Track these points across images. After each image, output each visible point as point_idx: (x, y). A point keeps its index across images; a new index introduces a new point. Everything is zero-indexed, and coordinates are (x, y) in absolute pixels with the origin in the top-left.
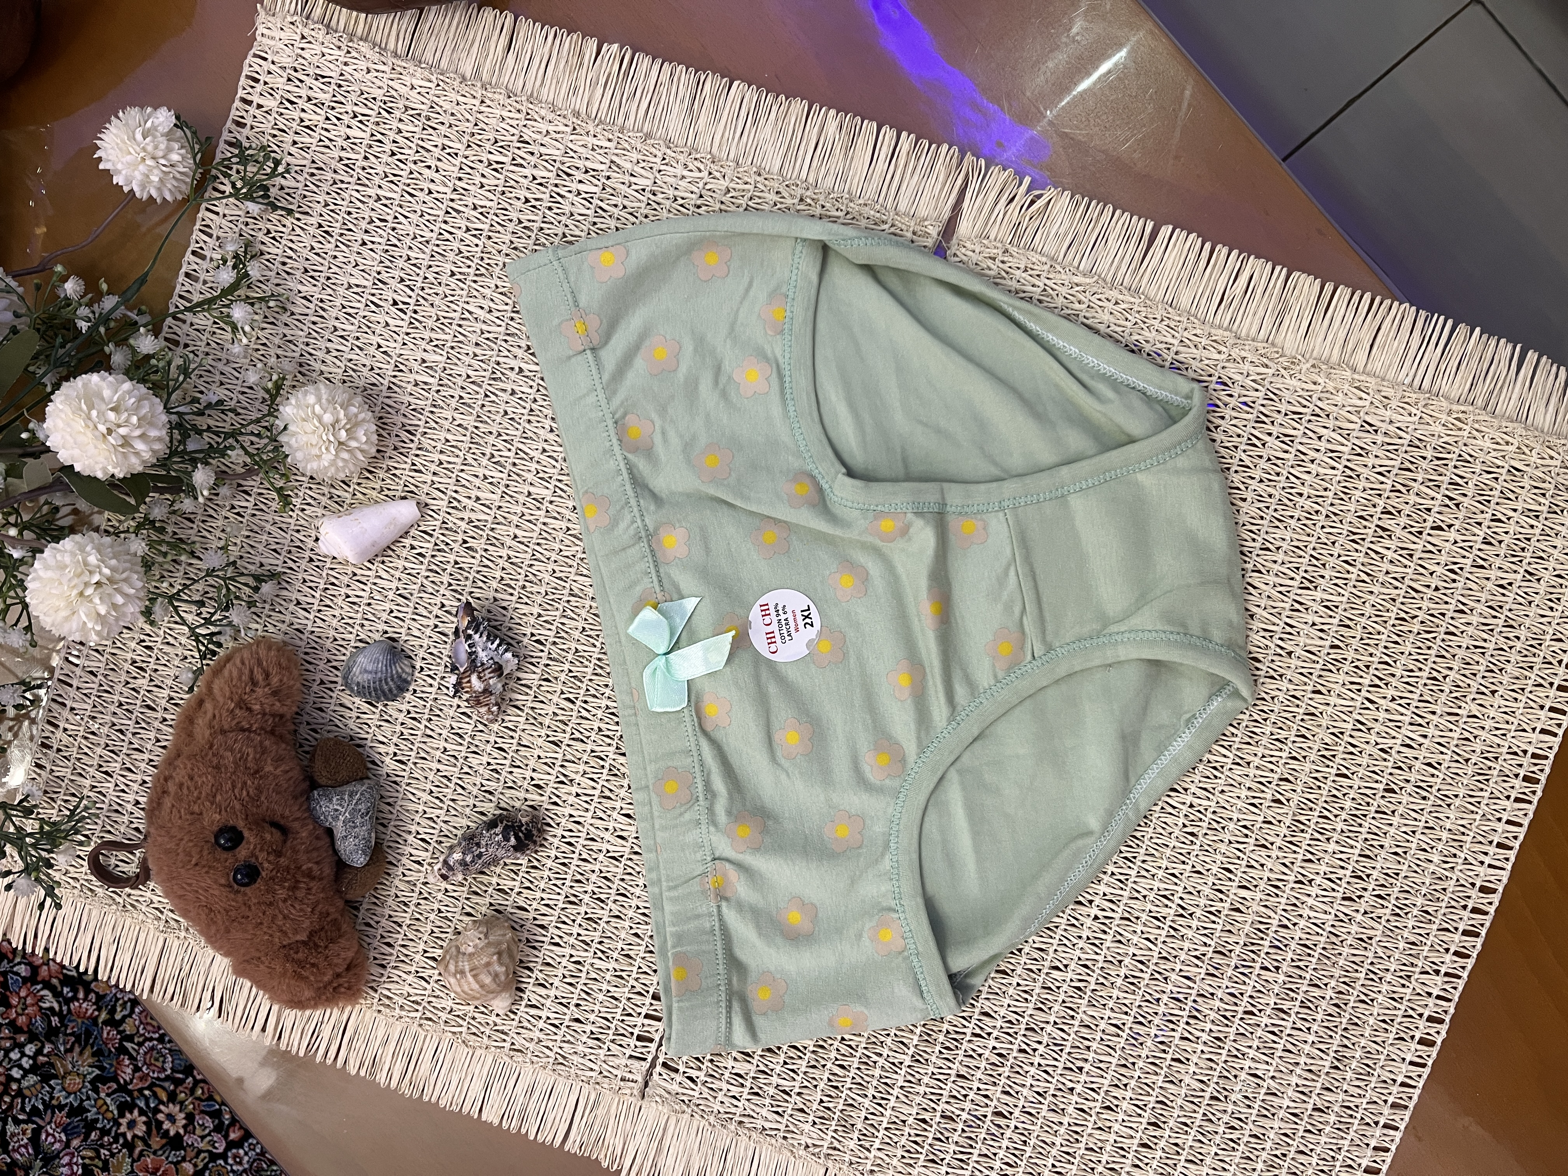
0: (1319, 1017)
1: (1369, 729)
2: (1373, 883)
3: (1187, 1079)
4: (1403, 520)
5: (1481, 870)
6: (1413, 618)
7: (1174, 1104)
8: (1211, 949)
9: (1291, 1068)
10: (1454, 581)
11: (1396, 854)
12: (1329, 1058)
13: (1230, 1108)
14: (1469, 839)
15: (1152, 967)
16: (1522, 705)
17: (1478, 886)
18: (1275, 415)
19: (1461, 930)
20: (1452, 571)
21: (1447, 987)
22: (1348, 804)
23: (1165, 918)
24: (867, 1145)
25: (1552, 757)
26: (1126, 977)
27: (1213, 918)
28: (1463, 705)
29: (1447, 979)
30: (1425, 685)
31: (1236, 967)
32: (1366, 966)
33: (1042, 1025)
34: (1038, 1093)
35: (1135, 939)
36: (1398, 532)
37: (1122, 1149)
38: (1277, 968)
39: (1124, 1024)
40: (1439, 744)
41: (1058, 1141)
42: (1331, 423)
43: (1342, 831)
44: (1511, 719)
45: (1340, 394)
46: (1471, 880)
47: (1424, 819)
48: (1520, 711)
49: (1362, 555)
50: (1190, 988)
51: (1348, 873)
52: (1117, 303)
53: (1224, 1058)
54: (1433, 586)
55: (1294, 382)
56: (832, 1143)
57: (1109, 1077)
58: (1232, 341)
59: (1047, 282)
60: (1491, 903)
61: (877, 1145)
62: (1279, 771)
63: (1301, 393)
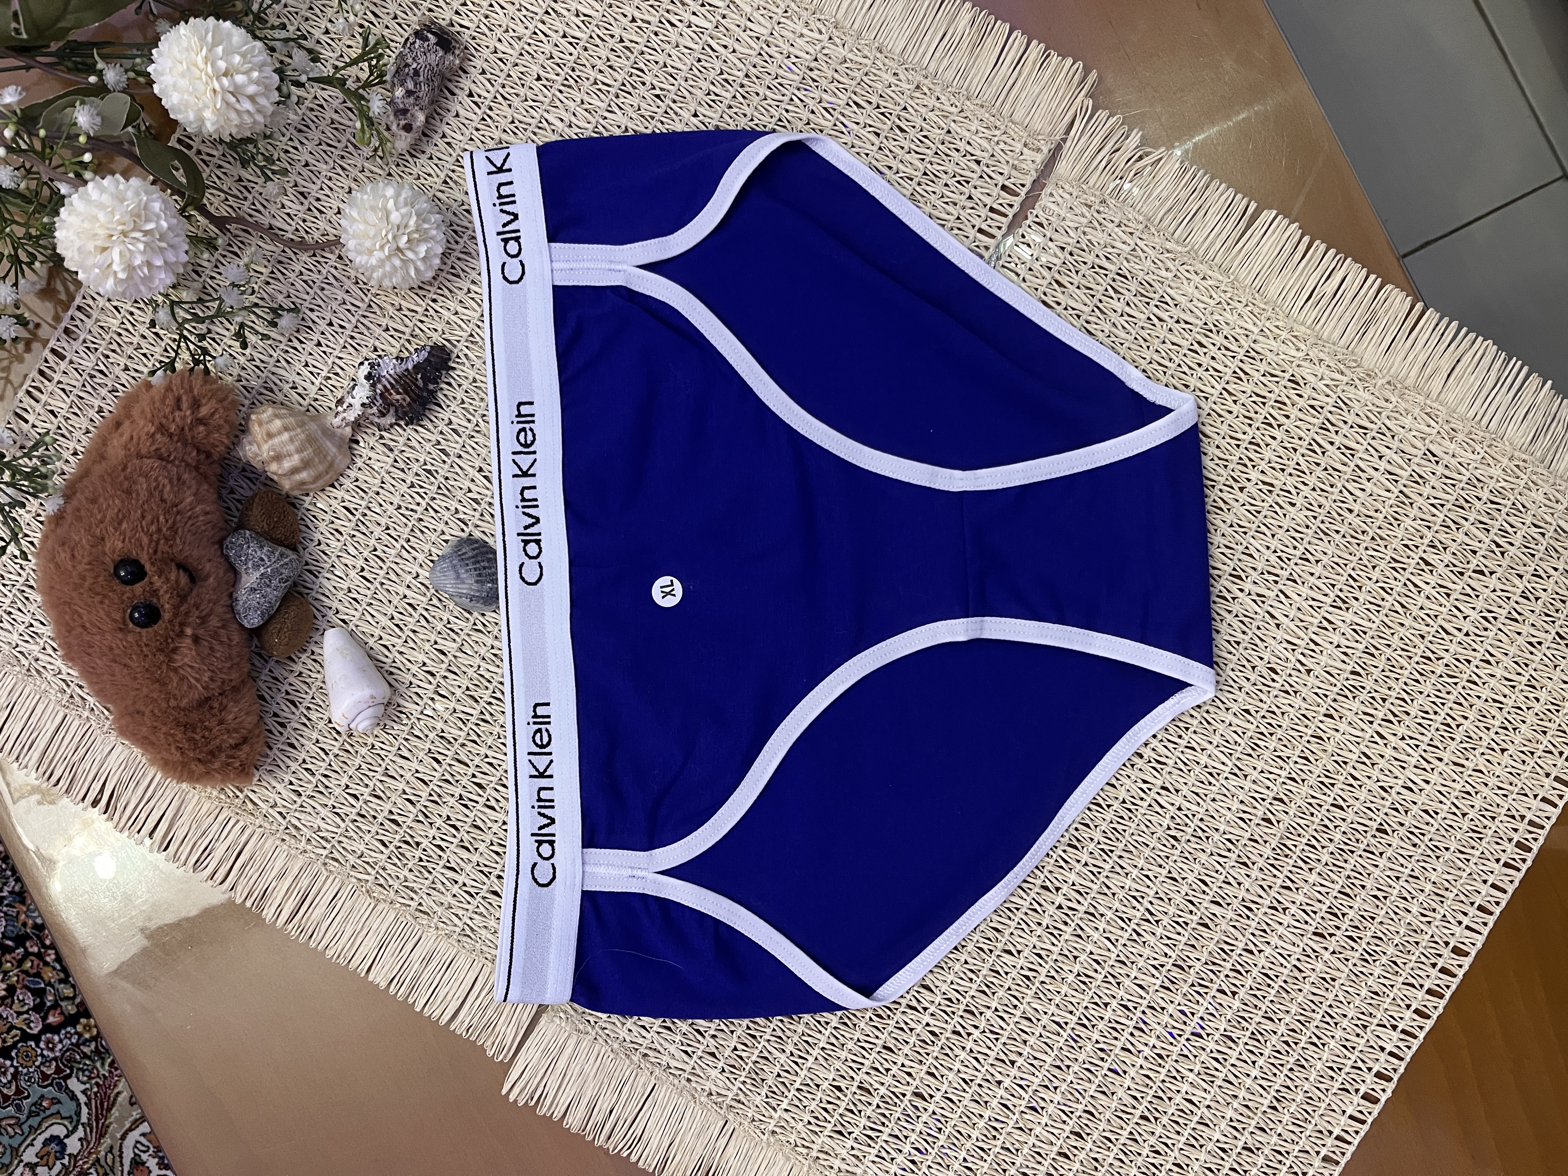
0: (1267, 1052)
1: (1373, 764)
2: (1348, 923)
3: (1120, 1093)
4: (1447, 557)
5: (1458, 930)
6: (1438, 659)
7: (1101, 1117)
8: (1171, 961)
9: (1230, 1100)
10: (1486, 629)
11: (1375, 897)
12: (1269, 1097)
13: (1159, 1130)
14: (1452, 896)
15: (1107, 968)
16: (1529, 768)
17: (1451, 946)
18: (1341, 424)
19: (1426, 988)
20: (1485, 618)
21: (1401, 1044)
22: (1338, 836)
23: (1130, 920)
24: (774, 1103)
25: (1548, 827)
26: (1079, 975)
27: (1179, 929)
28: (1472, 757)
29: (1403, 1036)
30: (1437, 730)
31: (1193, 985)
32: (1324, 1007)
33: (983, 1010)
34: (964, 1080)
35: (1096, 936)
36: (1441, 568)
37: (1039, 1154)
38: (1234, 994)
39: (1066, 1023)
40: (1440, 792)
41: (975, 1134)
42: (1395, 444)
43: (1327, 864)
44: (1515, 781)
45: (1409, 417)
46: (1446, 939)
47: (1410, 866)
48: (1526, 775)
49: (1400, 584)
50: (1141, 997)
51: (1325, 908)
52: (1204, 278)
53: (1162, 1077)
54: (1465, 631)
55: (1367, 396)
56: (737, 1095)
57: (1040, 1077)
58: (1312, 340)
59: (1139, 242)
60: (1460, 966)
61: (784, 1106)
62: (1275, 789)
63: (1371, 407)
